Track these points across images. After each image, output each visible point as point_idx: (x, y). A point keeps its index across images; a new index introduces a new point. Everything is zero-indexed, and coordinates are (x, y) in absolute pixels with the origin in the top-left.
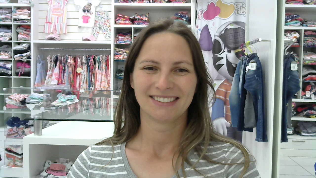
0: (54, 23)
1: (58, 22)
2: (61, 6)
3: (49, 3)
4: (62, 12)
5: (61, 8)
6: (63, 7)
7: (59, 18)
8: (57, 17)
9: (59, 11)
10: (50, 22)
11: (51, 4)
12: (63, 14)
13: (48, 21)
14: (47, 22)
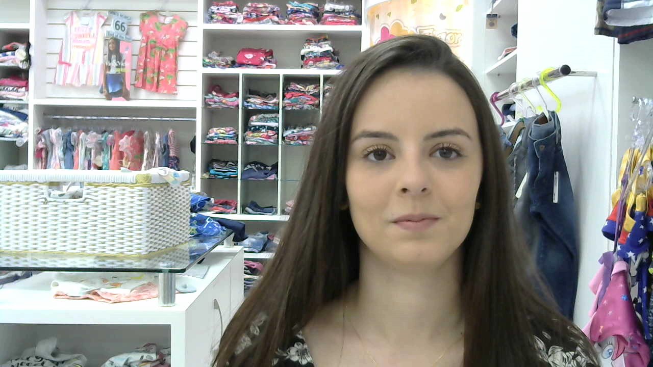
0: (76, 65)
1: (83, 62)
2: (91, 28)
3: (67, 23)
4: (93, 41)
5: (92, 34)
6: (94, 31)
7: (87, 54)
8: (82, 50)
9: (87, 39)
10: (68, 61)
11: (72, 23)
12: (94, 46)
13: (63, 60)
14: (61, 62)
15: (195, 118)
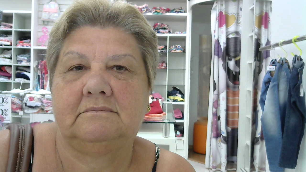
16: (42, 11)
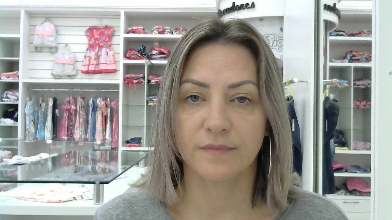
15: (119, 89)
16: (33, 34)
